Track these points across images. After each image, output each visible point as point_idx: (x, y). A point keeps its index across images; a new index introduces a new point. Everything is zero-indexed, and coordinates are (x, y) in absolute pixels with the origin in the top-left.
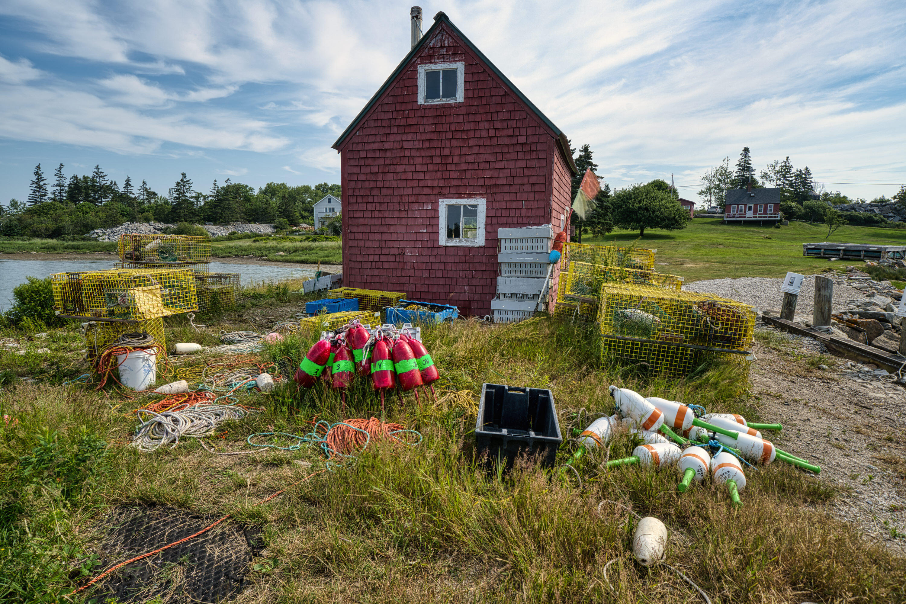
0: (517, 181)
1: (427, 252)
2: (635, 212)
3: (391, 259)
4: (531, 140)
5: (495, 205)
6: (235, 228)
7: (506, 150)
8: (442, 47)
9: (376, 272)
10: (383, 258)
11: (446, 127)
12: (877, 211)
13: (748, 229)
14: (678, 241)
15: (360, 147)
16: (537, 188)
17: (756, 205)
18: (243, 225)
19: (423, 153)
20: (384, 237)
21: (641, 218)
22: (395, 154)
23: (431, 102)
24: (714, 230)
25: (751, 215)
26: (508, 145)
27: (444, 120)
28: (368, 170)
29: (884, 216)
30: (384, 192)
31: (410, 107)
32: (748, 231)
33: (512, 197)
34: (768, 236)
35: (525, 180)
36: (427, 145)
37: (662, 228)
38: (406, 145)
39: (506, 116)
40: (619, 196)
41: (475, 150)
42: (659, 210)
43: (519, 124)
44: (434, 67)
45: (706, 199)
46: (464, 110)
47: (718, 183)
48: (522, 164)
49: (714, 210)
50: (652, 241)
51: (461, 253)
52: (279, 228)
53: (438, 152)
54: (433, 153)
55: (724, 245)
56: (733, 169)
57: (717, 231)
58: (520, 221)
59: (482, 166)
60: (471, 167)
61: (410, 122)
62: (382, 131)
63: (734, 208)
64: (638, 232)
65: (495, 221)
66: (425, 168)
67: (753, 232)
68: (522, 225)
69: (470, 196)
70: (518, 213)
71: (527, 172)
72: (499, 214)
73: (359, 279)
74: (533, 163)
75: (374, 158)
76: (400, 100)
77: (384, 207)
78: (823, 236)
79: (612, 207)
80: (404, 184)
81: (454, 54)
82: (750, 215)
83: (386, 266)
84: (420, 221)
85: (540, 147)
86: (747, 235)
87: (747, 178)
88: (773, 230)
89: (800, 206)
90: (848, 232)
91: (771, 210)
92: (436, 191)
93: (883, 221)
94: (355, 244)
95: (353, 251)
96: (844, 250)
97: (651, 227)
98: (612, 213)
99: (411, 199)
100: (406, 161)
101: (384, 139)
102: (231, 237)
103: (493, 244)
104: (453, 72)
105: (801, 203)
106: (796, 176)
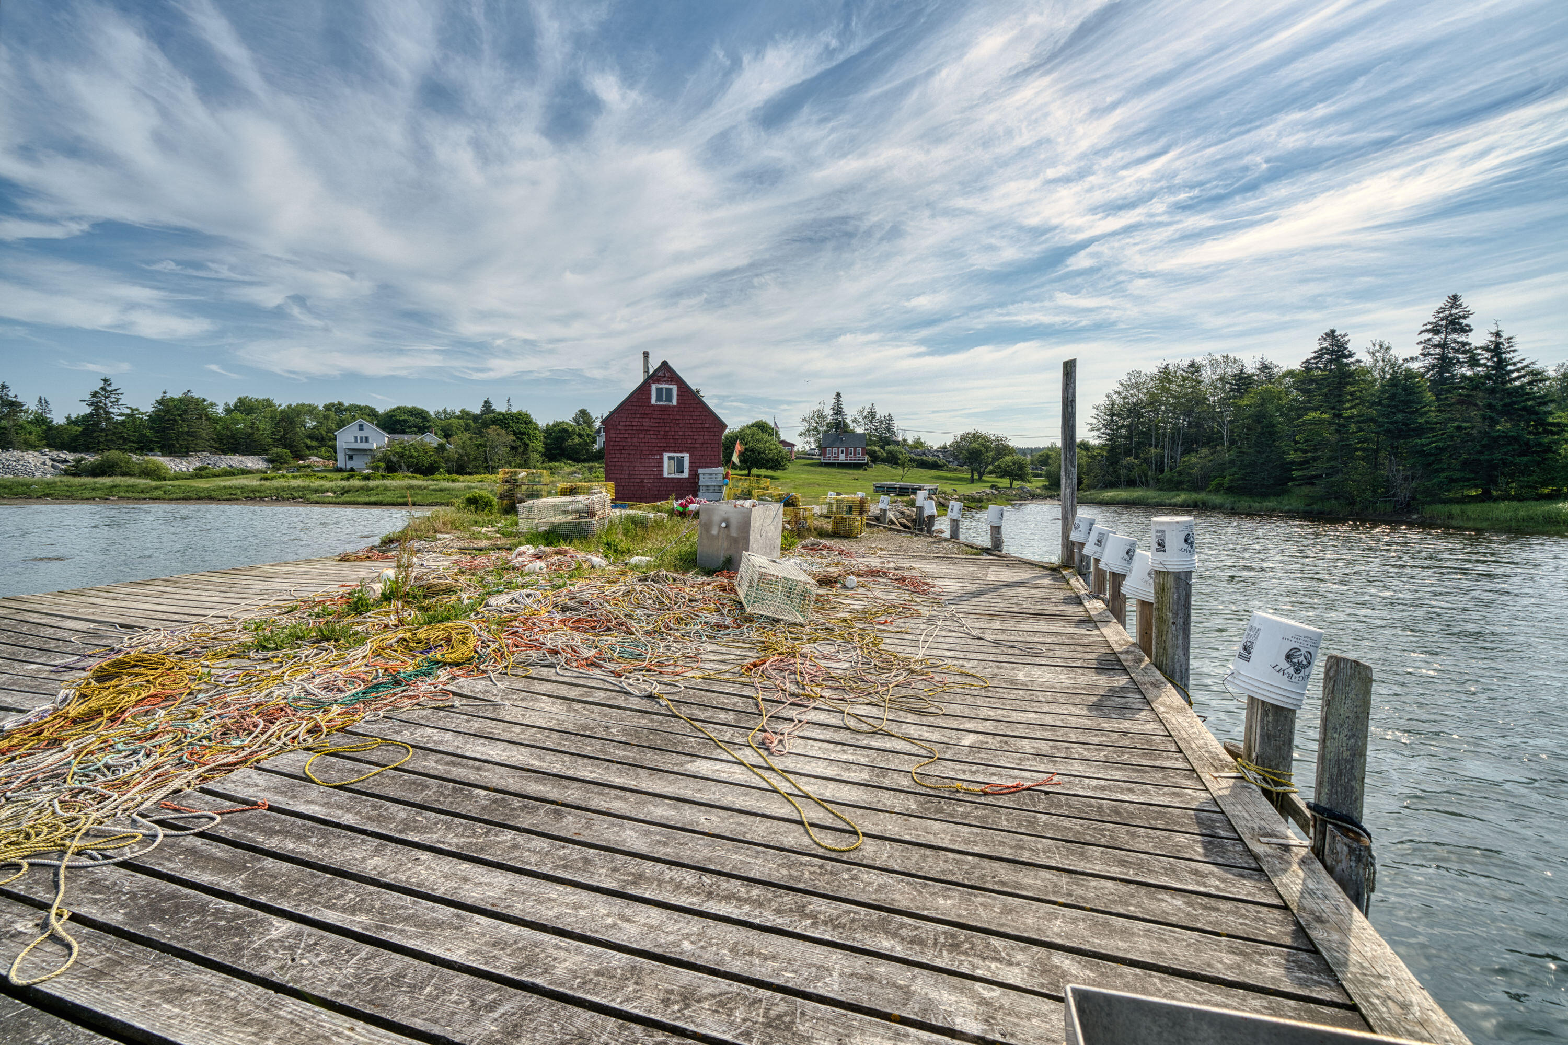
0: (705, 446)
1: (657, 481)
3: (635, 484)
4: (711, 426)
5: (694, 457)
6: (201, 460)
7: (700, 430)
8: (665, 377)
9: (626, 492)
10: (631, 484)
11: (667, 417)
12: (941, 456)
13: (841, 471)
14: (781, 481)
15: (617, 423)
16: (715, 450)
17: (847, 449)
18: (215, 457)
19: (655, 429)
20: (631, 472)
21: (749, 459)
22: (638, 428)
23: (658, 403)
24: (813, 471)
25: (844, 459)
26: (700, 428)
27: (666, 413)
28: (622, 436)
29: (946, 461)
30: (632, 448)
31: (647, 405)
32: (840, 473)
33: (703, 454)
34: (857, 477)
35: (709, 446)
36: (656, 425)
37: (767, 468)
38: (645, 425)
39: (699, 414)
41: (683, 429)
42: (764, 452)
44: (660, 386)
45: (805, 441)
46: (676, 409)
47: (815, 425)
48: (707, 438)
49: (813, 452)
51: (676, 481)
52: (276, 462)
53: (663, 429)
54: (660, 429)
55: (819, 485)
56: (828, 412)
57: (815, 472)
58: (706, 465)
59: (686, 438)
60: (681, 437)
61: (647, 413)
62: (630, 416)
63: (828, 451)
64: (746, 472)
65: (694, 465)
66: (655, 437)
67: (845, 473)
68: (707, 467)
69: (680, 452)
70: (704, 461)
71: (710, 442)
72: (696, 461)
74: (713, 438)
75: (626, 430)
76: (641, 401)
77: (632, 456)
78: (898, 478)
80: (644, 444)
81: (672, 381)
82: (842, 457)
83: (632, 488)
84: (653, 464)
85: (715, 430)
86: (840, 476)
87: (840, 422)
88: (861, 472)
89: (882, 451)
90: (920, 474)
91: (859, 454)
92: (661, 449)
94: (613, 476)
97: (758, 468)
99: (647, 453)
100: (644, 432)
101: (632, 420)
102: (199, 473)
103: (694, 476)
104: (671, 390)
105: (883, 448)
106: (881, 422)
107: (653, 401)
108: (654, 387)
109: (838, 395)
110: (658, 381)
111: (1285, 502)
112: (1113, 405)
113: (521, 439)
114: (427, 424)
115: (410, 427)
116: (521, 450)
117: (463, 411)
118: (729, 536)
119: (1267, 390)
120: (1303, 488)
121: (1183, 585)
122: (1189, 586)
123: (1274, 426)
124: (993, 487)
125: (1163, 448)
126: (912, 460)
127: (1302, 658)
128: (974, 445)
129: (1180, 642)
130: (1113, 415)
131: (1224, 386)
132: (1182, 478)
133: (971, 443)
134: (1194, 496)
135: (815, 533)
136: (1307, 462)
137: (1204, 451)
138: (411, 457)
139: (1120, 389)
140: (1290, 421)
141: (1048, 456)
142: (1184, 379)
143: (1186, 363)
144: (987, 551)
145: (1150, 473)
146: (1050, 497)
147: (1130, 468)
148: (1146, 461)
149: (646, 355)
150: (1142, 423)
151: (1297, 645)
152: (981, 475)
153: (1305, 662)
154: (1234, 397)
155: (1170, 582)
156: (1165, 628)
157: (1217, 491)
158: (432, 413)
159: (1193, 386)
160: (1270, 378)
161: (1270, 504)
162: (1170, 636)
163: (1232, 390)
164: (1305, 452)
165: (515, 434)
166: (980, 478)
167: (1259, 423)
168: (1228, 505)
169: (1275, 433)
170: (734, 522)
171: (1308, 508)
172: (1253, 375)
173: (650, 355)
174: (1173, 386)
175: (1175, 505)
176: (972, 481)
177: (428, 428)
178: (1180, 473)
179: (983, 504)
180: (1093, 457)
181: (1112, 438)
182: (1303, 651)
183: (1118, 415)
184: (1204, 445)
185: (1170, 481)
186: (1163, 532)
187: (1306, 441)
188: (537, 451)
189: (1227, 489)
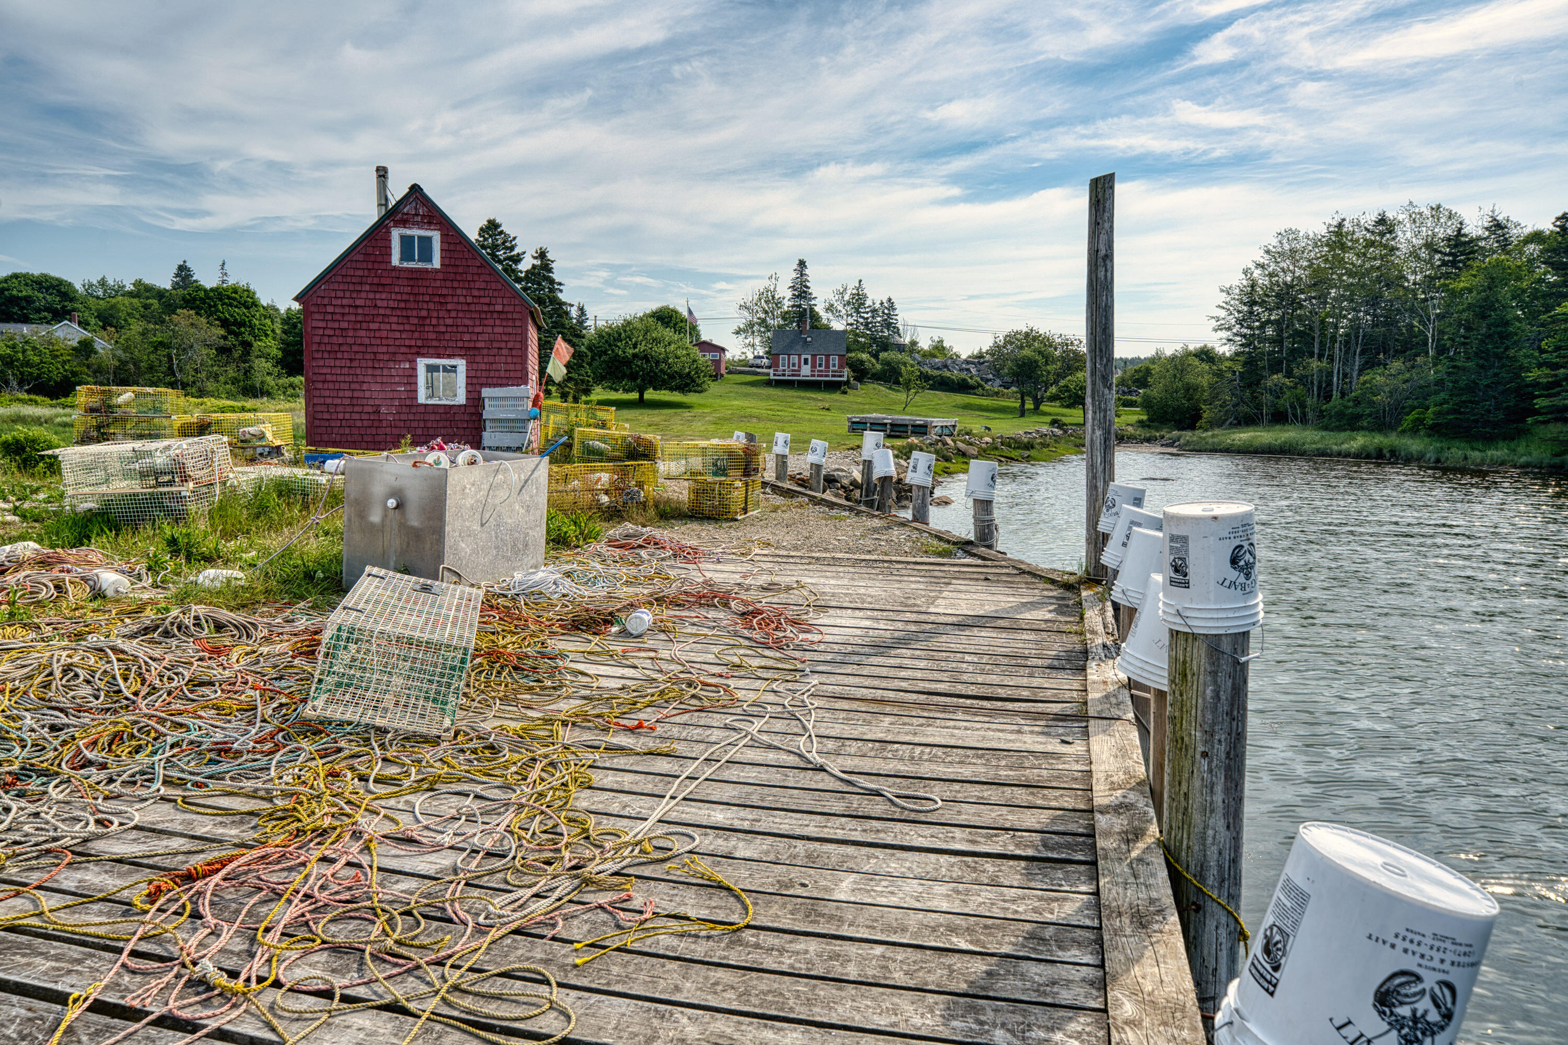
0: (495, 345)
1: (404, 410)
2: (627, 362)
3: (364, 417)
4: (507, 309)
5: (475, 366)
7: (483, 316)
8: (417, 215)
9: (347, 431)
10: (357, 416)
11: (422, 290)
12: (974, 371)
13: (803, 394)
14: (695, 411)
15: (326, 301)
16: (514, 353)
17: (814, 356)
19: (399, 313)
20: (356, 394)
21: (637, 373)
22: (367, 311)
23: (405, 265)
24: (755, 394)
25: (809, 373)
26: (486, 312)
27: (420, 282)
28: (336, 325)
29: (982, 379)
30: (355, 348)
31: (383, 266)
32: (803, 398)
33: (491, 359)
34: (827, 405)
35: (503, 345)
36: (402, 305)
37: (672, 389)
38: (379, 303)
39: (483, 285)
40: (600, 334)
41: (453, 314)
42: (665, 361)
43: (496, 294)
44: (409, 232)
45: (747, 341)
46: (440, 276)
47: (763, 316)
48: (500, 330)
49: (758, 361)
50: (656, 412)
51: (441, 411)
53: (415, 313)
54: (410, 313)
55: (759, 418)
56: (785, 293)
57: (757, 396)
58: (500, 382)
59: (460, 329)
60: (449, 329)
61: (383, 281)
62: (351, 287)
63: (784, 359)
64: (634, 396)
65: (475, 381)
66: (401, 328)
67: (809, 399)
68: (501, 385)
69: (450, 356)
70: (497, 374)
71: (505, 338)
72: (479, 374)
73: (326, 438)
74: (510, 330)
75: (343, 314)
76: (372, 258)
77: (356, 364)
78: (899, 408)
79: (589, 354)
80: (378, 341)
81: (430, 223)
82: (806, 371)
83: (359, 424)
84: (397, 379)
85: (515, 316)
86: (800, 403)
87: (805, 310)
88: (837, 396)
89: (874, 361)
90: (936, 401)
91: (834, 365)
92: (414, 350)
93: (980, 385)
94: (322, 401)
95: (319, 408)
96: (891, 424)
97: (655, 389)
98: (590, 364)
99: (386, 357)
100: (380, 319)
101: (354, 295)
103: (475, 402)
104: (429, 240)
105: (876, 356)
106: (874, 311)
107: (395, 260)
108: (396, 234)
109: (802, 264)
110: (404, 222)
111: (1521, 450)
112: (1252, 286)
113: (237, 335)
114: (69, 306)
115: (38, 311)
116: (236, 354)
117: (138, 283)
118: (403, 526)
119: (1499, 263)
120: (1551, 426)
121: (1226, 667)
122: (1239, 673)
123: (1507, 324)
124: (1054, 423)
125: (1331, 359)
126: (925, 377)
127: (1424, 1004)
128: (1027, 352)
129: (1219, 798)
130: (1253, 303)
131: (1432, 258)
132: (1359, 410)
133: (1021, 348)
134: (1378, 440)
135: (652, 512)
136: (1557, 384)
137: (1396, 365)
138: (28, 364)
139: (1265, 260)
140: (1532, 316)
141: (1148, 372)
142: (1371, 244)
143: (1370, 219)
144: (965, 546)
145: (1309, 401)
146: (1148, 440)
147: (1278, 392)
148: (1303, 380)
149: (382, 173)
150: (1300, 319)
151: (1409, 963)
152: (1038, 403)
153: (1434, 1016)
154: (1447, 276)
155: (1199, 658)
156: (1187, 764)
157: (1414, 431)
158: (78, 286)
159: (1382, 257)
160: (1504, 244)
161: (1497, 453)
162: (1197, 783)
163: (1444, 263)
164: (1555, 366)
165: (224, 323)
166: (1037, 407)
167: (1484, 317)
168: (1431, 455)
169: (1509, 336)
170: (414, 496)
171: (1557, 460)
172: (1479, 238)
173: (390, 175)
174: (1350, 256)
175: (1347, 455)
176: (1022, 413)
177: (69, 312)
178: (1357, 402)
179: (1033, 453)
180: (1219, 374)
181: (1249, 341)
182: (1430, 981)
183: (1262, 304)
184: (1398, 353)
185: (1340, 415)
186: (1184, 539)
187: (1558, 348)
188: (267, 357)
189: (1431, 428)
